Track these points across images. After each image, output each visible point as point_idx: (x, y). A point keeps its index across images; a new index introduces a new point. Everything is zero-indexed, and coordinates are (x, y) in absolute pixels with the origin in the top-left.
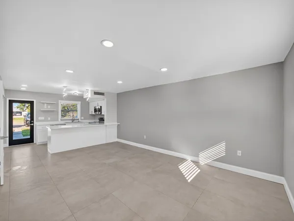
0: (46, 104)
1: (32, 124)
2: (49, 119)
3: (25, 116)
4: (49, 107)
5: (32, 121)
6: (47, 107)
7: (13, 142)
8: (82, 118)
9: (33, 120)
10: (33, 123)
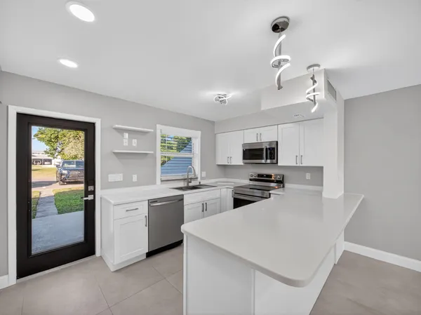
0: (126, 135)
1: (90, 197)
2: (135, 178)
3: (58, 166)
4: (135, 142)
5: (91, 188)
6: (130, 142)
7: (30, 263)
8: (204, 174)
9: (94, 184)
10: (93, 193)
